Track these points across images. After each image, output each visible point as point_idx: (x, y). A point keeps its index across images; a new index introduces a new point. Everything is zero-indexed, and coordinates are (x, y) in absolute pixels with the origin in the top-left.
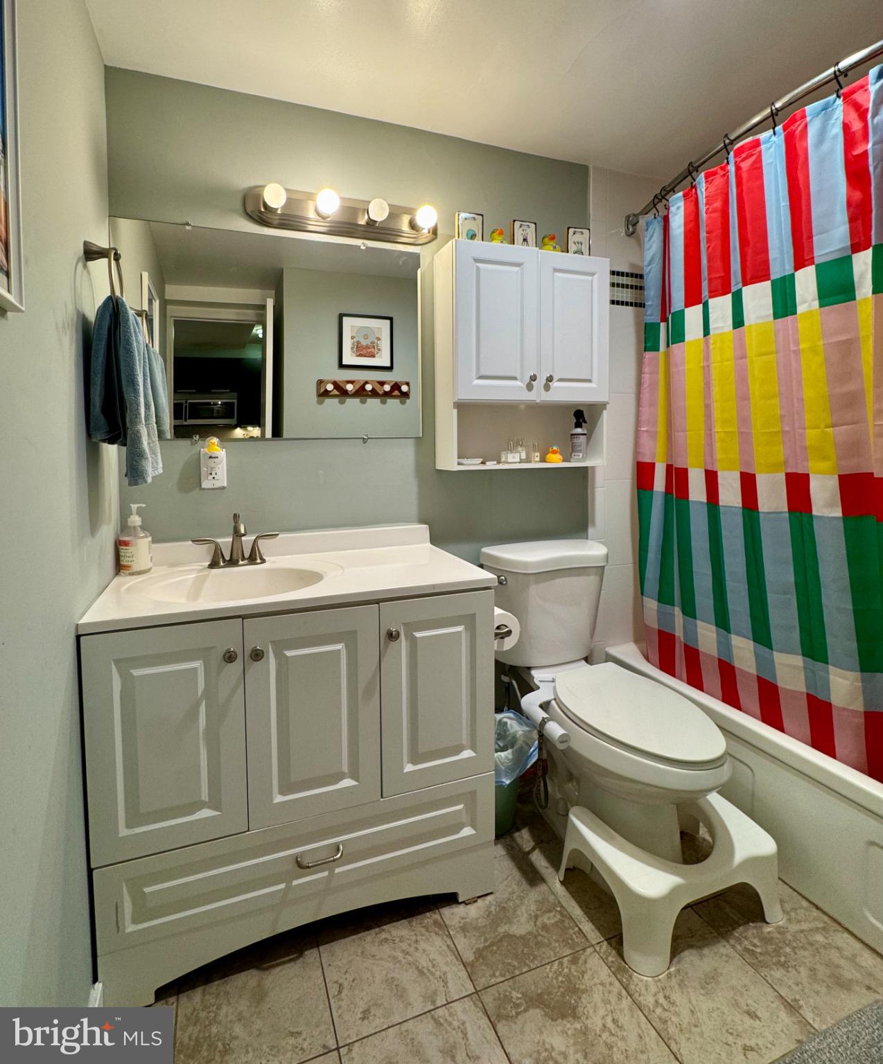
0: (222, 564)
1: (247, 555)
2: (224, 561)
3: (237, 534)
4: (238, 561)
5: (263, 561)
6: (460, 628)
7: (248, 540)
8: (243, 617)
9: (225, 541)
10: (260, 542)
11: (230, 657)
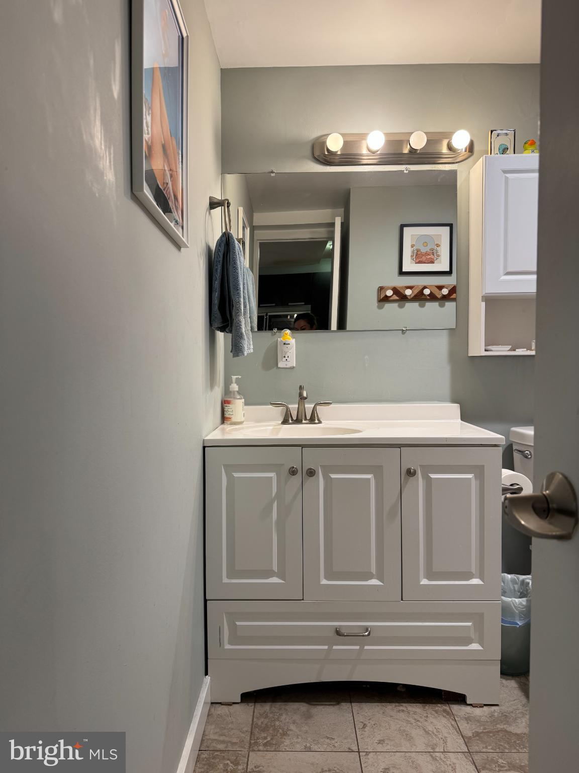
0: (290, 421)
1: (308, 417)
2: (292, 420)
3: (302, 398)
4: (302, 421)
5: (320, 422)
6: (470, 476)
7: (309, 407)
8: (303, 446)
9: (293, 407)
10: (318, 407)
11: (293, 472)
